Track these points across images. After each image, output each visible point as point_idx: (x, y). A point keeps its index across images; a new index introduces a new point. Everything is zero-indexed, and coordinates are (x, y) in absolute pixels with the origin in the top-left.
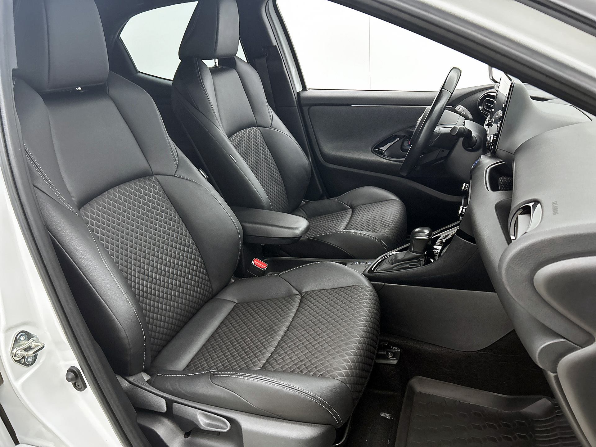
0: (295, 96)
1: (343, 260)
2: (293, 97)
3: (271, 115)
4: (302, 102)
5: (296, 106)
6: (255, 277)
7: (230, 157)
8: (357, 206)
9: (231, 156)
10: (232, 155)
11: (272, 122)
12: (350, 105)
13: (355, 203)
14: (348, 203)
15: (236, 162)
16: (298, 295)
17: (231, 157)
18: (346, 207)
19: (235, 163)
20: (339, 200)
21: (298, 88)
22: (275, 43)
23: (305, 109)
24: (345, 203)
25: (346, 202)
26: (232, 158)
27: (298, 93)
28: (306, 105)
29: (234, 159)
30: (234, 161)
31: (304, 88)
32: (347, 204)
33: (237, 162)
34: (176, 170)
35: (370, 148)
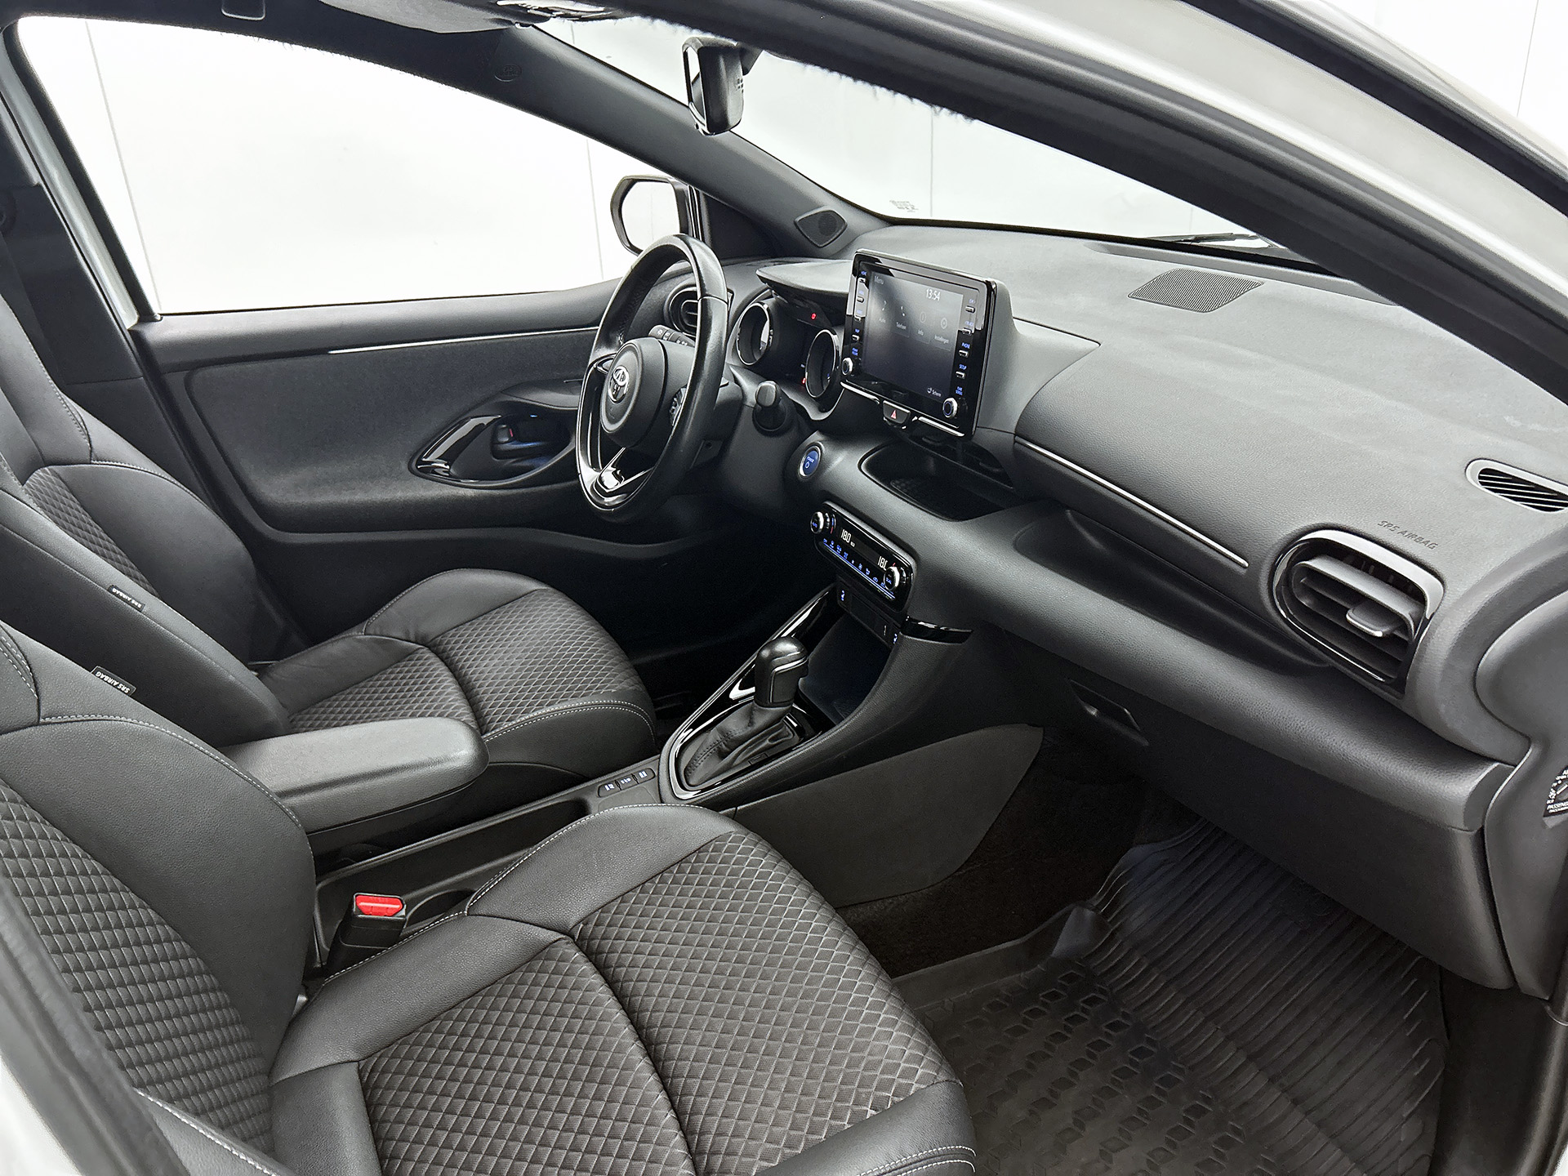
0: (127, 342)
1: (566, 792)
2: (123, 345)
3: (79, 420)
4: (161, 360)
5: (141, 374)
6: (375, 952)
7: (114, 594)
8: (443, 634)
9: (118, 592)
10: (116, 588)
11: (90, 442)
12: (323, 351)
13: (431, 628)
14: (407, 633)
15: (139, 606)
16: (560, 939)
17: (118, 596)
18: (407, 648)
19: (139, 610)
20: (368, 632)
21: (127, 317)
22: (36, 179)
23: (175, 381)
24: (394, 634)
25: (399, 634)
26: (121, 598)
27: (135, 334)
28: (178, 368)
29: (129, 599)
30: (133, 606)
31: (145, 314)
32: (404, 637)
33: (143, 605)
34: (38, 700)
35: (404, 466)
